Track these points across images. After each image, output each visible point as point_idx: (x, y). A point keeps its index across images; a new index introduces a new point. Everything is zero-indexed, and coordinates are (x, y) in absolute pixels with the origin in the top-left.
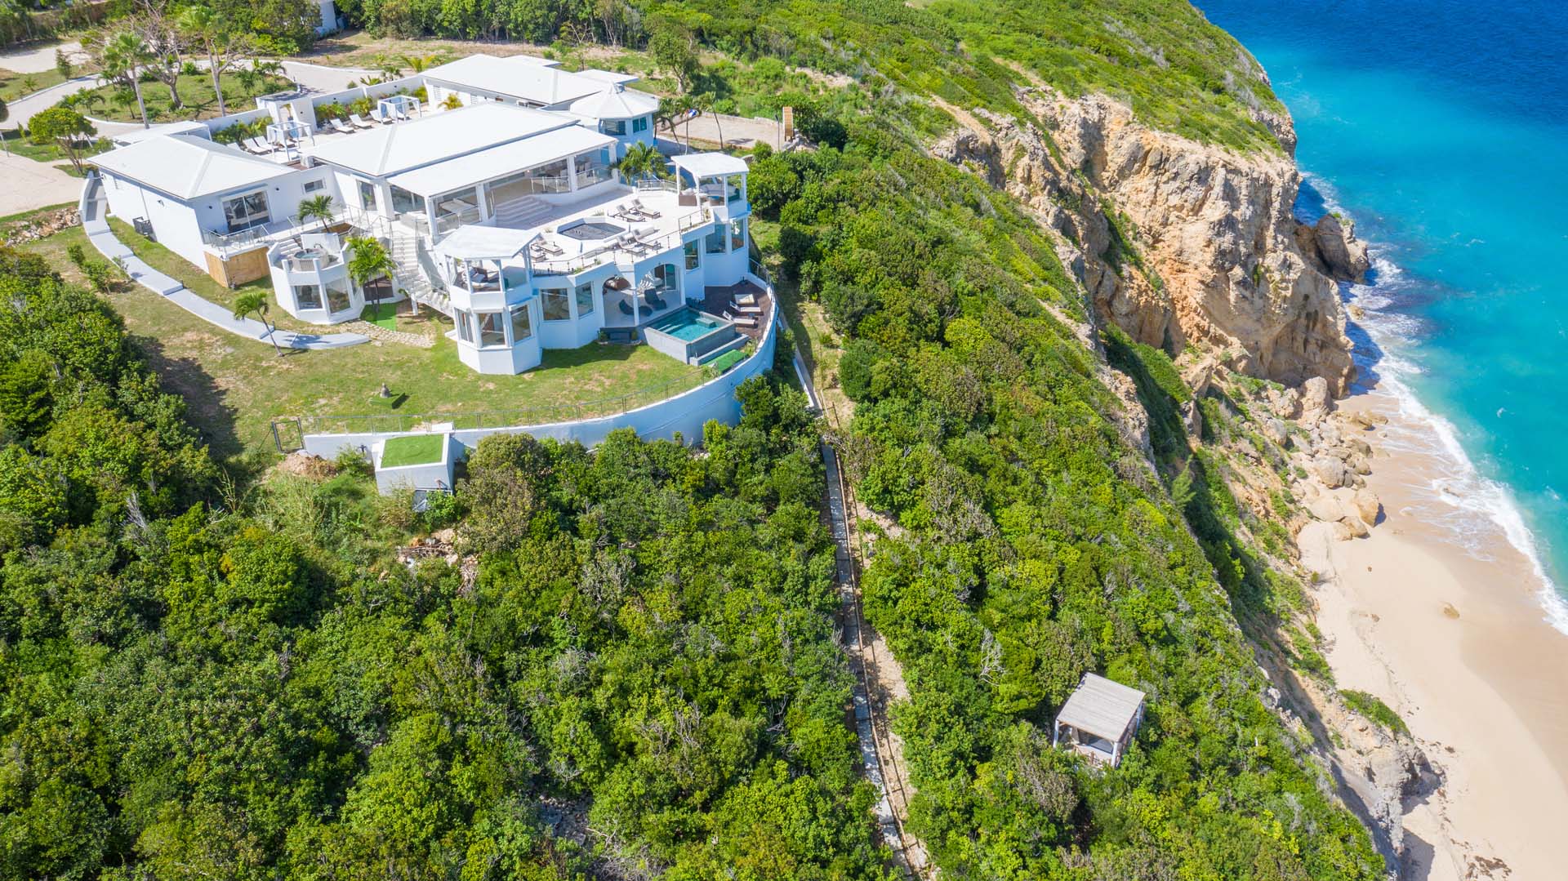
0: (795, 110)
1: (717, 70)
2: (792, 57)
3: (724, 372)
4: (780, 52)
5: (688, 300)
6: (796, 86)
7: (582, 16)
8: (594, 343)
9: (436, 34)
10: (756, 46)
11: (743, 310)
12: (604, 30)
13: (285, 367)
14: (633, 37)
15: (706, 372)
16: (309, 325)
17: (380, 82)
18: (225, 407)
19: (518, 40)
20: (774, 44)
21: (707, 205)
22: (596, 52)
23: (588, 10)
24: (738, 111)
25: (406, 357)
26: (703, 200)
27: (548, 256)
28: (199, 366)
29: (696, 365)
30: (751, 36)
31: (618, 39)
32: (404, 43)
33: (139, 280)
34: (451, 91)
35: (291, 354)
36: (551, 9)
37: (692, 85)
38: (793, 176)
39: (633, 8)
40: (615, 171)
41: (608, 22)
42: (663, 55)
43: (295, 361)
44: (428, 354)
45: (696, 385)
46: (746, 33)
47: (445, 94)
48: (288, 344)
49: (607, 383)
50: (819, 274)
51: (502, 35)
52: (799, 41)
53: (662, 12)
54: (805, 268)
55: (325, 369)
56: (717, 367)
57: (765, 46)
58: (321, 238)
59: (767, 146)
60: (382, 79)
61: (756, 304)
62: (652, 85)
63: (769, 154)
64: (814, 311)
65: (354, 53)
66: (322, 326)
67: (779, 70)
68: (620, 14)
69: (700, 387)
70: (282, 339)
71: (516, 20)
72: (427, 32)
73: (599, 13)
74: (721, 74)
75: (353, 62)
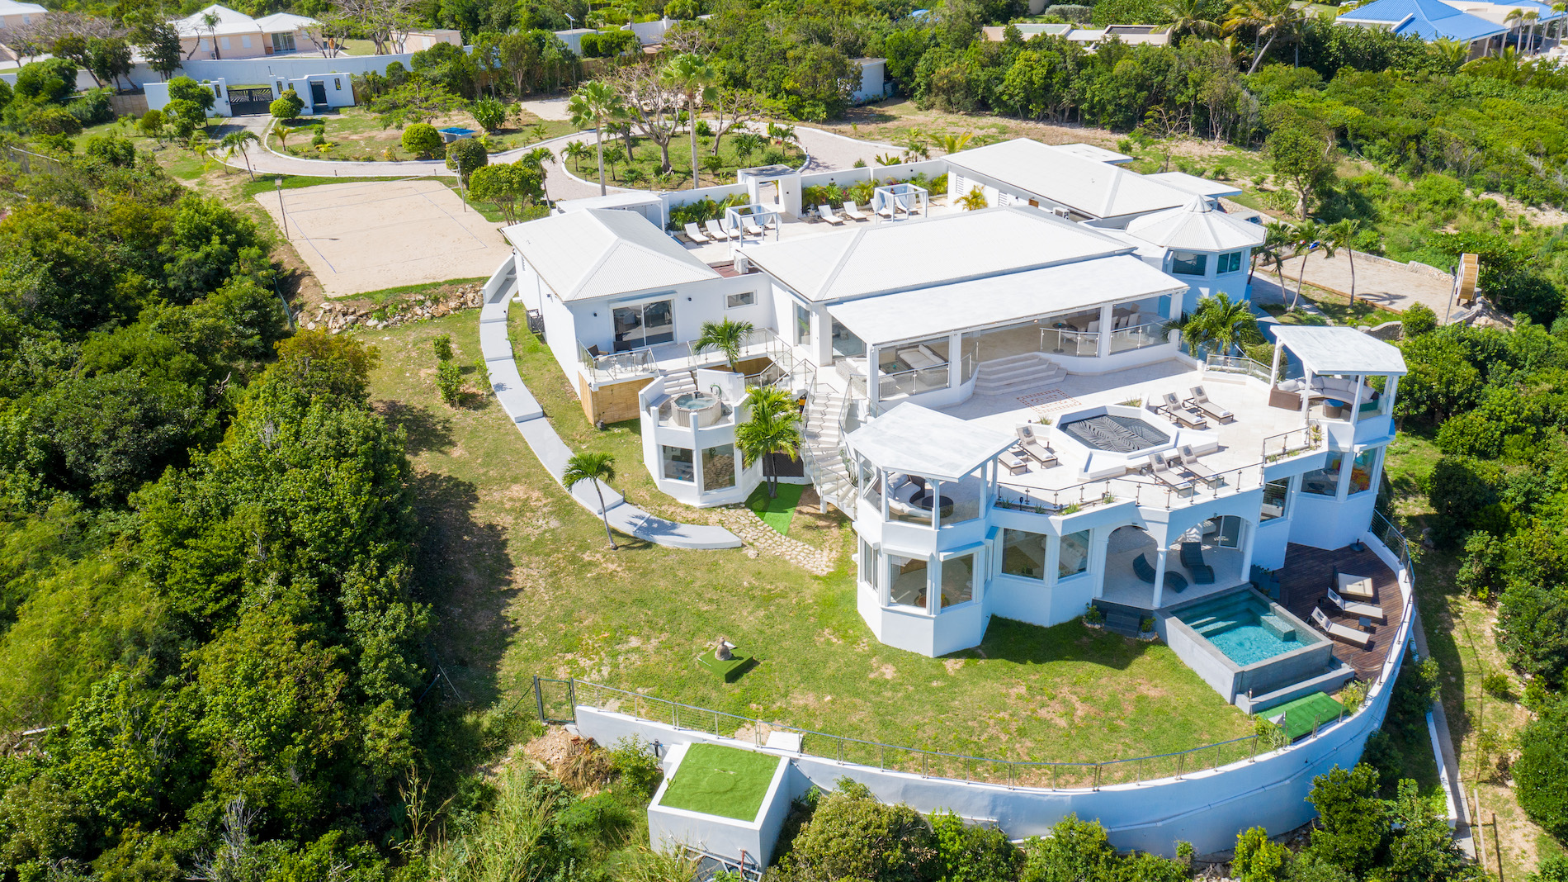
0: (1481, 259)
1: (1359, 186)
2: (1477, 177)
3: (1296, 740)
4: (1459, 168)
5: (1255, 569)
6: (1479, 218)
7: (1181, 99)
8: (1078, 622)
9: (991, 109)
10: (1421, 154)
11: (1351, 607)
12: (1207, 119)
13: (612, 567)
14: (1244, 131)
15: (1263, 731)
16: (673, 502)
17: (898, 162)
18: (504, 620)
19: (1091, 124)
20: (1450, 156)
21: (1318, 412)
22: (1190, 147)
23: (1191, 91)
24: (1384, 248)
25: (781, 586)
26: (1313, 401)
27: (1033, 465)
28: (504, 543)
29: (1247, 710)
30: (1418, 142)
31: (1224, 132)
32: (952, 118)
33: (500, 396)
34: (976, 183)
35: (628, 547)
36: (1140, 88)
37: (1318, 203)
38: (1468, 371)
39: (1252, 93)
40: (1174, 334)
41: (1215, 109)
42: (1283, 161)
43: (630, 560)
44: (816, 587)
45: (1242, 754)
46: (1410, 138)
47: (968, 186)
48: (629, 530)
49: (1081, 710)
50: (1501, 557)
51: (1073, 117)
52: (1491, 154)
53: (1292, 101)
54: (1476, 542)
55: (662, 584)
56: (1283, 725)
57: (1437, 157)
58: (722, 378)
59: (1429, 314)
60: (902, 158)
61: (1374, 601)
62: (1259, 198)
63: (1431, 326)
64: (1476, 617)
65: (889, 125)
66: (687, 508)
67: (1455, 193)
68: (1234, 100)
69: (1244, 763)
70: (624, 519)
71: (1092, 100)
72: (982, 106)
73: (1204, 96)
74: (1365, 192)
75: (884, 135)
